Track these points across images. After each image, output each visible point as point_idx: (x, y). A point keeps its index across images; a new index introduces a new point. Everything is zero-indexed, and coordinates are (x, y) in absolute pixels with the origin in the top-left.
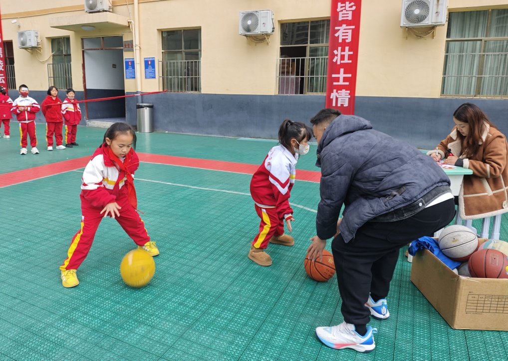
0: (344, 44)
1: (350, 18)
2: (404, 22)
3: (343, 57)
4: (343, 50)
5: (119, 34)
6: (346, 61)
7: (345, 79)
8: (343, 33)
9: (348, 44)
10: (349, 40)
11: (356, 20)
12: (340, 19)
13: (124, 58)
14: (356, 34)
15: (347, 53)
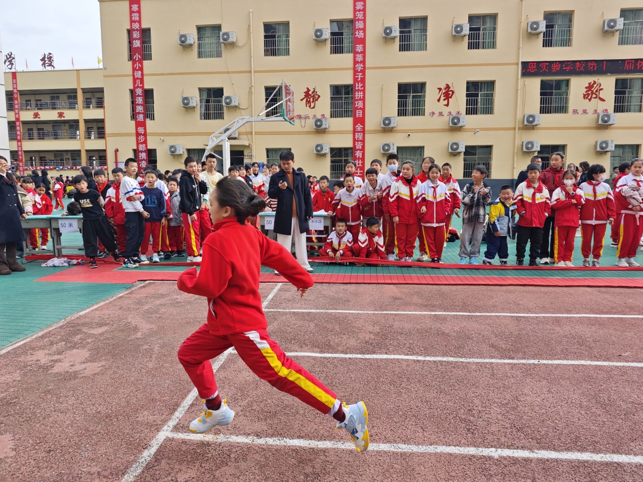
0: (359, 159)
1: (361, 148)
2: (382, 151)
3: (359, 164)
4: (359, 161)
5: (241, 149)
6: (360, 165)
7: (360, 173)
8: (358, 154)
9: (361, 159)
10: (361, 157)
11: (363, 149)
12: (357, 148)
13: (244, 162)
14: (363, 154)
15: (360, 162)
